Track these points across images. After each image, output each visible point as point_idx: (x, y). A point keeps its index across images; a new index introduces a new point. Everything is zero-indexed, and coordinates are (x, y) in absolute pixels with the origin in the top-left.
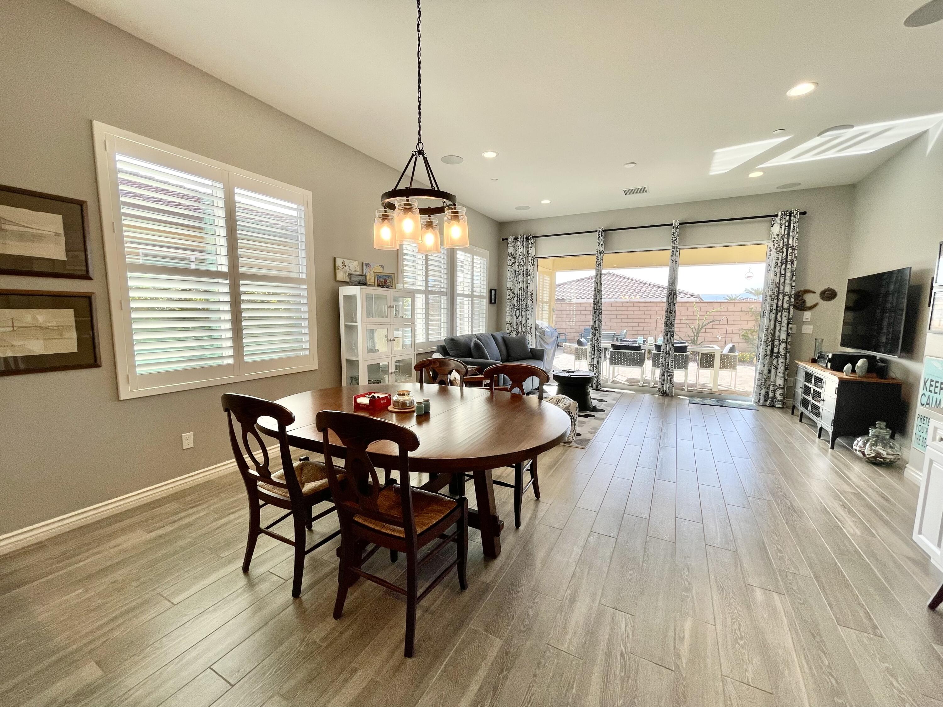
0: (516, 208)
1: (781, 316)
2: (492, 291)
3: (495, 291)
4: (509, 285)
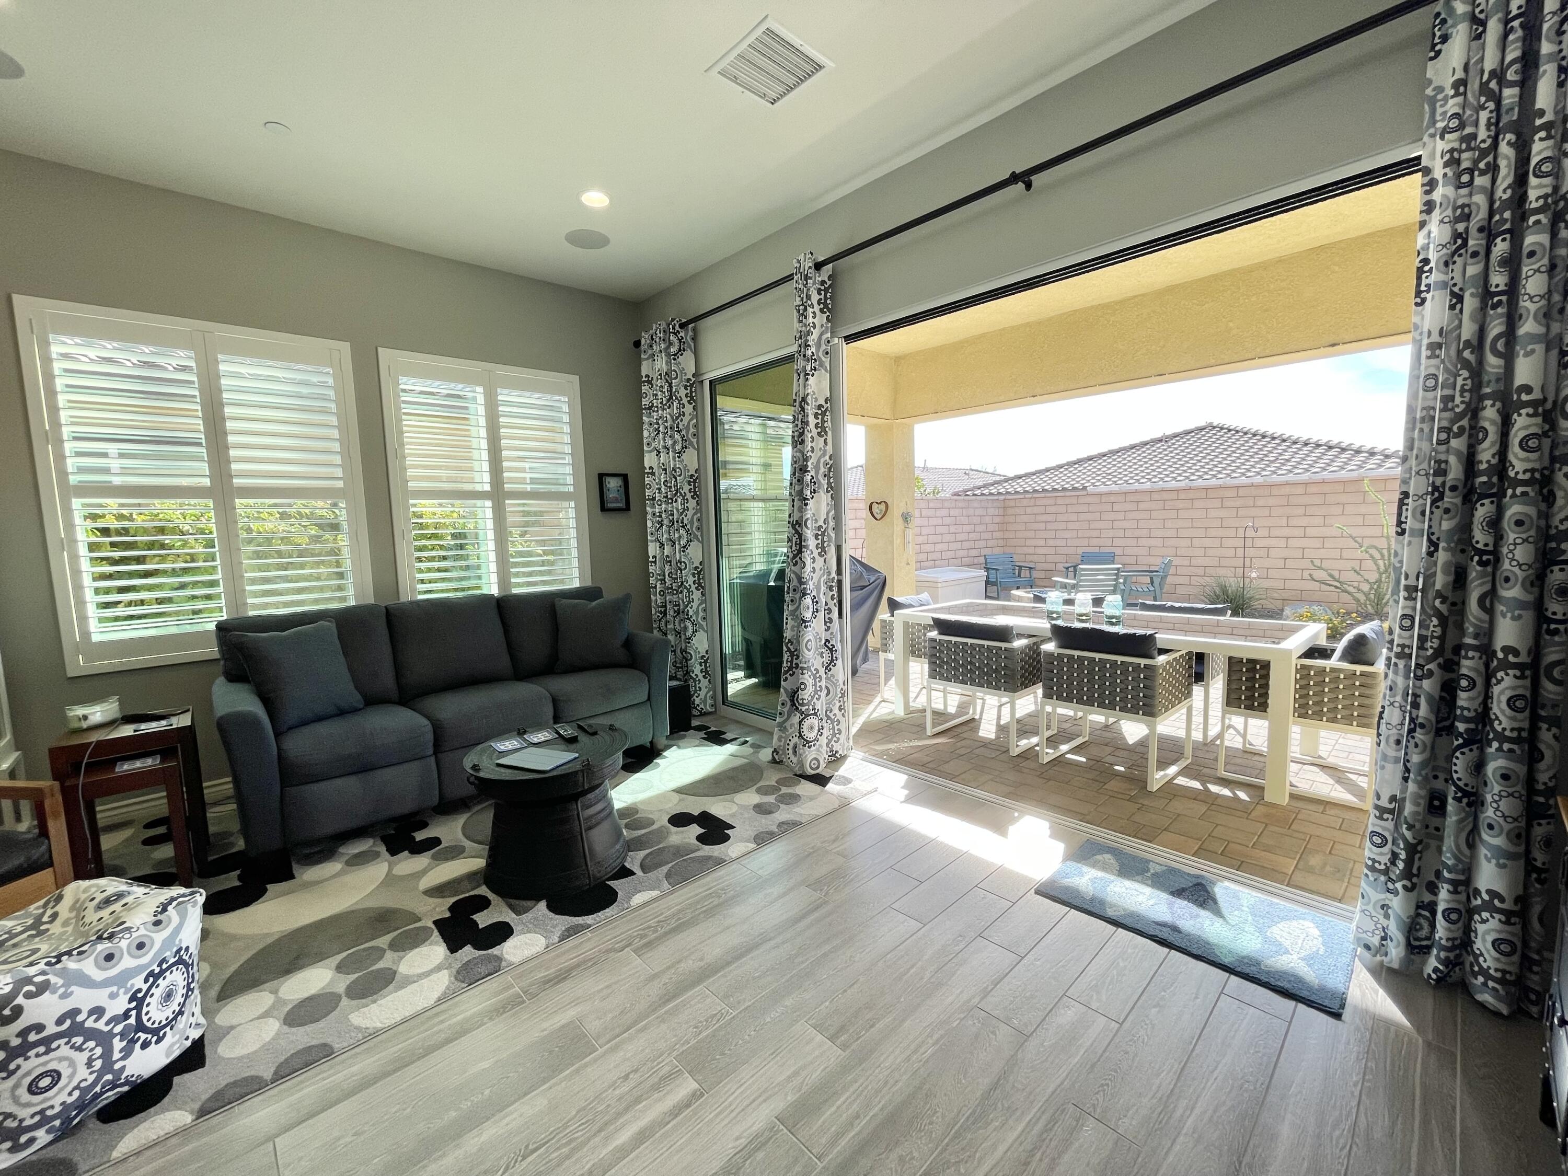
1: (1495, 524)
2: (608, 479)
3: (625, 477)
4: (649, 460)
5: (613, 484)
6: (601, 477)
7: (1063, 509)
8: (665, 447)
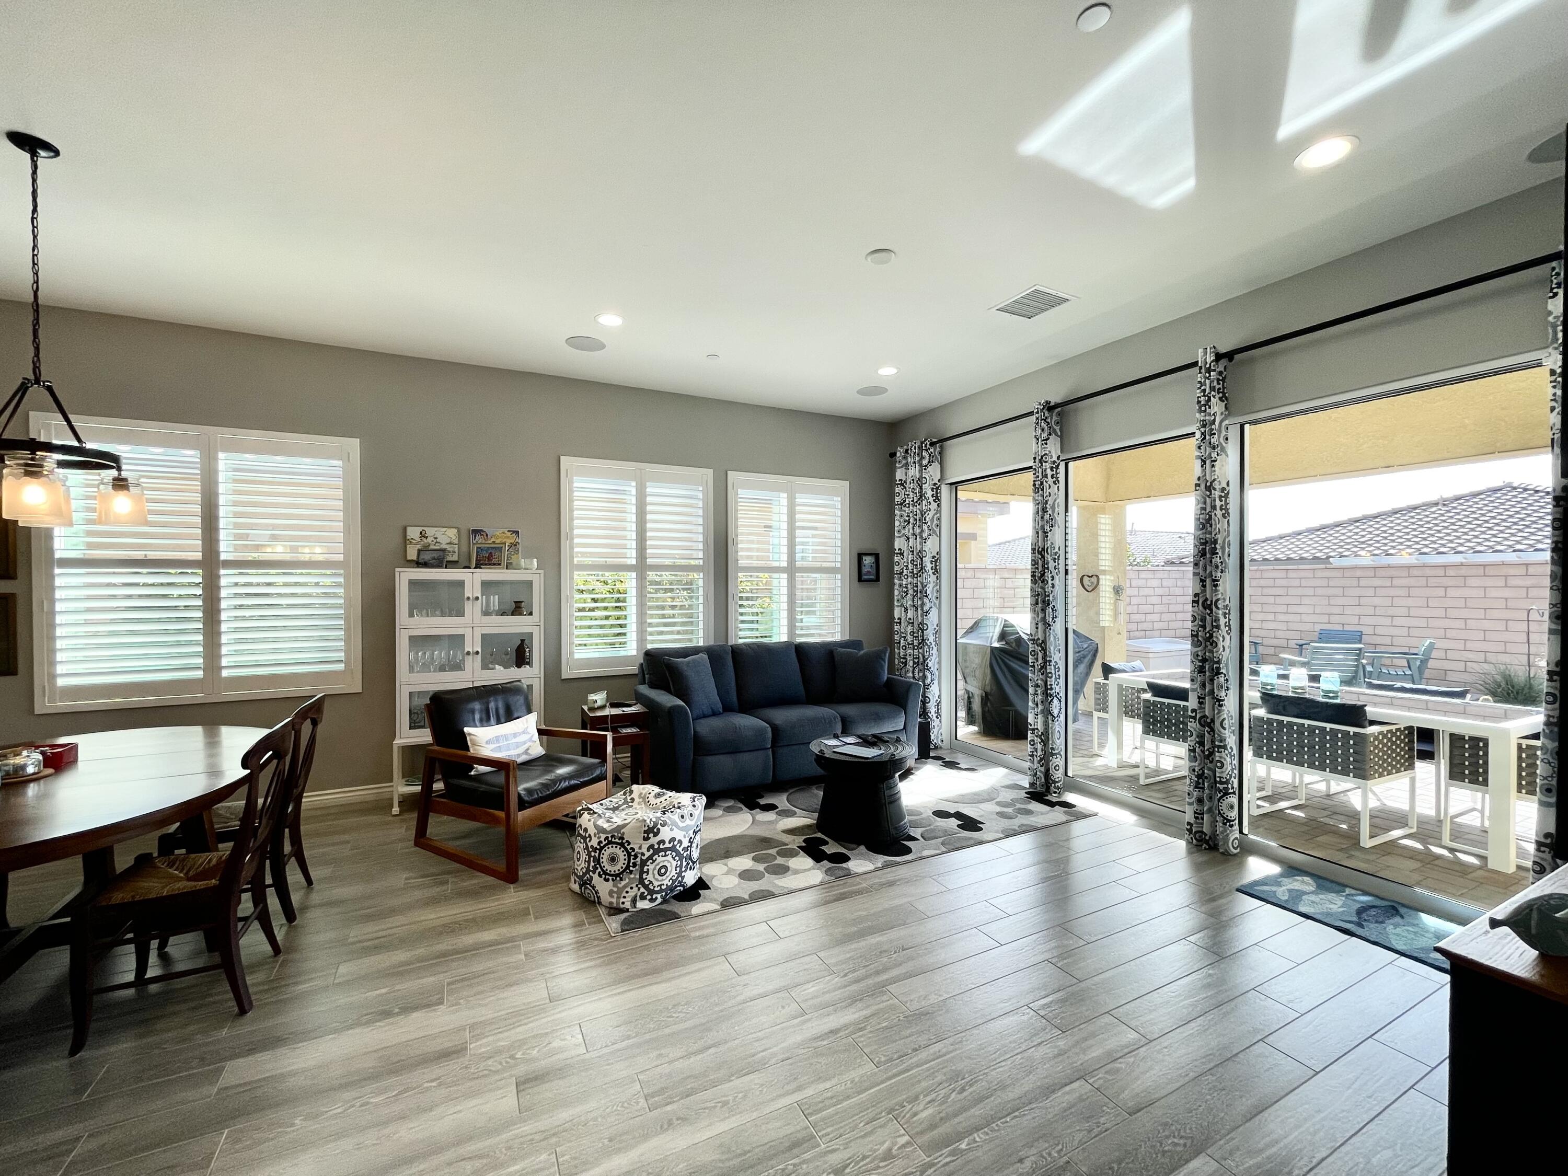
0: (858, 392)
2: (864, 558)
3: (877, 556)
4: (899, 543)
5: (868, 561)
6: (860, 556)
7: (1297, 583)
8: (914, 534)
